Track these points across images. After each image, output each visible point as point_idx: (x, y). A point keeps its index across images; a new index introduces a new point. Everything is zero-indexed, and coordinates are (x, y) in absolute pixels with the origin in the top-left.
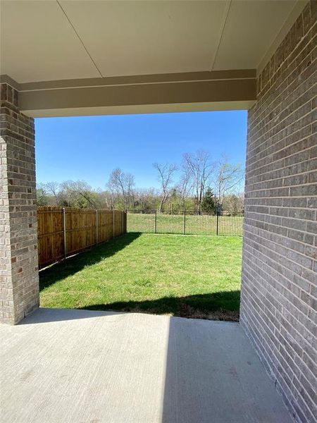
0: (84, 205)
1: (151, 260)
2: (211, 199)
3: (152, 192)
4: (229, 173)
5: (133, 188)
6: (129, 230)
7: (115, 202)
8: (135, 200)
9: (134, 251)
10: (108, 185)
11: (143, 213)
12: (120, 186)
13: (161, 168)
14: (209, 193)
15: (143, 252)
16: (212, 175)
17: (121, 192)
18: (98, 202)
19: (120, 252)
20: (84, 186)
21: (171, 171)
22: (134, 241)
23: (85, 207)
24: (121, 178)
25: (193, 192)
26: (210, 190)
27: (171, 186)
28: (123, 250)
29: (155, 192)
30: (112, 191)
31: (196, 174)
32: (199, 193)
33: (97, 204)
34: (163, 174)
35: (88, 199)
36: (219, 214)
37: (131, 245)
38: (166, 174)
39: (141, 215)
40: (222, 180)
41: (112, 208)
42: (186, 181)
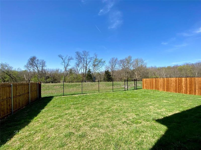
0: (6, 80)
1: (67, 123)
2: (90, 74)
3: (57, 71)
4: (97, 63)
5: (45, 68)
6: (43, 95)
7: (31, 77)
8: (47, 76)
9: (49, 114)
10: (26, 66)
11: (52, 82)
12: (36, 67)
13: (64, 58)
14: (89, 71)
15: (57, 115)
16: (90, 63)
17: (36, 71)
18: (18, 77)
19: (35, 118)
20: (6, 66)
21: (69, 60)
22: (49, 104)
23: (7, 81)
24: (36, 62)
25: (81, 71)
26: (90, 70)
27: (69, 68)
28: (39, 115)
29: (60, 71)
30: (30, 70)
31: (83, 62)
32: (85, 72)
33: (17, 79)
34: (65, 61)
35: (10, 75)
36: (94, 81)
37: (46, 109)
38: (66, 61)
39: (51, 84)
40: (94, 66)
41: (29, 81)
42: (78, 65)
